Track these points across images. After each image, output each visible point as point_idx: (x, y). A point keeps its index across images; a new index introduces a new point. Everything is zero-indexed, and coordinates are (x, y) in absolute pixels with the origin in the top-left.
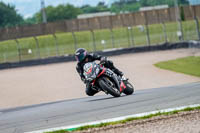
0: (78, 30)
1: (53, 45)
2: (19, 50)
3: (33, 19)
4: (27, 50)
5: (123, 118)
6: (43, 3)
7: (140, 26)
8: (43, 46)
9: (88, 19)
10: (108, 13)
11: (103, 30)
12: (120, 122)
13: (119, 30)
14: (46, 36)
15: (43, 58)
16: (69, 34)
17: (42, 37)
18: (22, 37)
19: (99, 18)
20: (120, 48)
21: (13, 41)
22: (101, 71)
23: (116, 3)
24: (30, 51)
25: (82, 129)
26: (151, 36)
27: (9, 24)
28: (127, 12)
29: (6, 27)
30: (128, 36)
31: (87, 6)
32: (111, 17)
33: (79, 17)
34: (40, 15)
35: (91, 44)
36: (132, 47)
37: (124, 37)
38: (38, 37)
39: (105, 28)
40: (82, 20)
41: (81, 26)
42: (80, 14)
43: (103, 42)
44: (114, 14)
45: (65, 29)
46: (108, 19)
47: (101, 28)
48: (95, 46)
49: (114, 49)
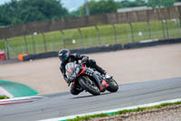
0: (117, 23)
1: (95, 36)
2: (64, 41)
3: (78, 12)
4: (71, 40)
5: (158, 104)
7: (174, 20)
8: (86, 37)
9: (127, 13)
10: (145, 8)
12: (155, 107)
13: (155, 23)
15: (86, 47)
16: (109, 26)
18: (67, 28)
19: (137, 12)
20: (156, 40)
21: (59, 32)
22: (81, 70)
24: (74, 42)
25: (121, 113)
27: (55, 17)
28: (162, 7)
29: (53, 19)
30: (163, 29)
31: (126, 1)
32: (148, 11)
33: (119, 11)
34: (83, 9)
35: (130, 35)
36: (167, 38)
37: (159, 29)
38: (81, 29)
39: (142, 21)
40: (122, 13)
41: (120, 19)
42: (120, 8)
43: (140, 34)
44: (150, 8)
45: (106, 22)
46: (145, 13)
48: (133, 37)
49: (150, 41)
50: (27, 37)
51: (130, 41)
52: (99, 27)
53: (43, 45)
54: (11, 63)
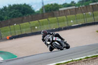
0: (60, 16)
1: (48, 24)
2: (31, 27)
4: (35, 27)
6: (43, 3)
7: (90, 13)
8: (43, 25)
9: (64, 10)
10: (74, 7)
11: (72, 16)
13: (79, 15)
14: (44, 20)
16: (55, 18)
17: (42, 20)
18: (32, 21)
20: (80, 24)
23: (80, 1)
24: (36, 28)
26: (95, 17)
28: (83, 6)
30: (84, 18)
31: (66, 4)
32: (75, 9)
33: (60, 9)
35: (66, 22)
36: (86, 23)
37: (82, 18)
38: (40, 21)
39: (73, 14)
40: (62, 11)
41: (61, 14)
43: (72, 21)
44: (77, 7)
45: (53, 16)
46: (74, 10)
47: (71, 14)
48: (68, 23)
50: (11, 26)
51: (67, 26)
52: (49, 19)
53: (20, 30)
54: (3, 41)
